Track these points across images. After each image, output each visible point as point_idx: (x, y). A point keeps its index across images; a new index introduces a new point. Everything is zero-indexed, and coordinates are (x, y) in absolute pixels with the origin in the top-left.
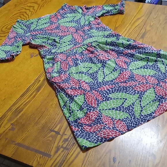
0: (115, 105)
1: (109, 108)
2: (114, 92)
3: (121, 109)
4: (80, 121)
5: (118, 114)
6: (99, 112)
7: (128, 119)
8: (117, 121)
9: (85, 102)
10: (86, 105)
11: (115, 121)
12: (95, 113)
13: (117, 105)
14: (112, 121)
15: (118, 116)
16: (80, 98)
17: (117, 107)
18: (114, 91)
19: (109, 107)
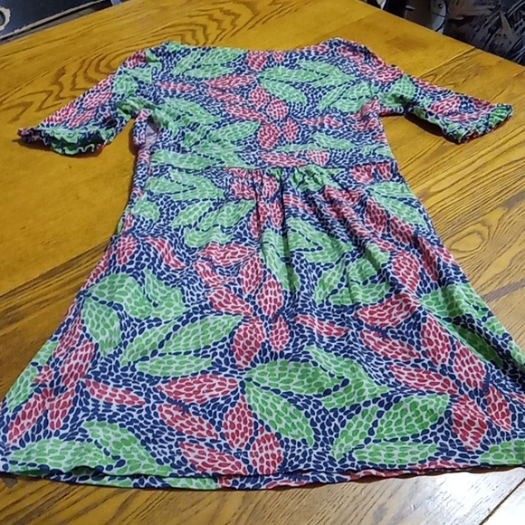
0: (301, 388)
1: (278, 388)
3: (307, 408)
6: (239, 386)
9: (228, 341)
15: (284, 421)
17: (303, 394)
19: (281, 385)
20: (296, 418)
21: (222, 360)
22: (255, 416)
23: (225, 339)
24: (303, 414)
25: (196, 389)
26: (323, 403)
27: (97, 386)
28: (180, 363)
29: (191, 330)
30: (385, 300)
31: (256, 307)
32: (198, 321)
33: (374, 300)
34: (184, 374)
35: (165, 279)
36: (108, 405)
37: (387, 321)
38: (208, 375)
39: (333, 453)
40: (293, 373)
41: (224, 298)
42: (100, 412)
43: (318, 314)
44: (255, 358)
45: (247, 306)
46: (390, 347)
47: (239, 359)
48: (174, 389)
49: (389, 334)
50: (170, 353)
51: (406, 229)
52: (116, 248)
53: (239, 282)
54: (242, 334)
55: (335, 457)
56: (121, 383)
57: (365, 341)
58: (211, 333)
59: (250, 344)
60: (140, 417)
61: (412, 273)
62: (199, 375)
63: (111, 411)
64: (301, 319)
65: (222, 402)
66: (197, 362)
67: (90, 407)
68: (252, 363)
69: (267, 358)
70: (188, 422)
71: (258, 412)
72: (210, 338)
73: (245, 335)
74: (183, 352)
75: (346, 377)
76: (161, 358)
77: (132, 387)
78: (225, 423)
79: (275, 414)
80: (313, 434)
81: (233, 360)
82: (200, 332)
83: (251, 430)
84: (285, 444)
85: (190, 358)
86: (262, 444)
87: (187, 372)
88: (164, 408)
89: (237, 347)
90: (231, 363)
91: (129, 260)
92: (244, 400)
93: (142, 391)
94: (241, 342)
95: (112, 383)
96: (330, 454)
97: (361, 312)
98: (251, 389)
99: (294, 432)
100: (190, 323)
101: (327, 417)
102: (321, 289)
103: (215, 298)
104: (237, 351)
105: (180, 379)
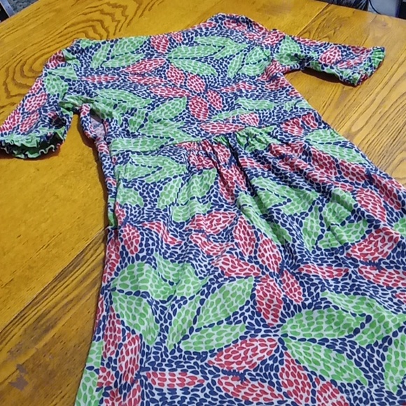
0: (331, 332)
1: (313, 337)
2: (339, 290)
3: (346, 350)
4: (214, 361)
5: (332, 364)
6: (279, 344)
7: (359, 386)
8: (323, 385)
9: (251, 303)
10: (250, 313)
11: (319, 383)
12: (266, 345)
13: (337, 334)
14: (309, 380)
16: (240, 287)
17: (336, 338)
18: (340, 288)
20: (341, 362)
21: (253, 322)
22: (305, 369)
23: (248, 303)
24: (346, 357)
25: (243, 355)
26: (357, 342)
27: (155, 375)
28: (218, 334)
29: (214, 300)
30: (367, 236)
31: (261, 266)
32: (217, 290)
33: (357, 237)
34: (226, 344)
35: (169, 257)
36: (173, 391)
37: (376, 255)
38: (248, 339)
39: (388, 387)
40: (320, 320)
41: (231, 264)
42: (169, 400)
43: (315, 260)
44: (282, 313)
45: (253, 267)
46: (387, 277)
47: (268, 318)
48: (224, 360)
49: (384, 266)
50: (205, 327)
51: (357, 170)
52: (122, 240)
53: (237, 246)
54: (261, 294)
55: (392, 391)
56: (174, 367)
57: (365, 276)
58: (233, 299)
59: (272, 302)
60: (206, 395)
61: (378, 207)
62: (240, 341)
63: (178, 396)
64: (305, 269)
65: (270, 362)
66: (233, 329)
67: (157, 397)
68: (280, 319)
69: (292, 311)
70: (250, 389)
71: (306, 364)
72: (235, 304)
73: (266, 295)
74: (216, 322)
75: (367, 314)
76: (199, 333)
77: (186, 368)
78: (283, 382)
79: (322, 363)
80: (363, 373)
81: (262, 320)
82: (223, 301)
83: (308, 383)
84: (344, 389)
85: (224, 327)
86: (324, 394)
87: (228, 341)
88: (223, 381)
89: (262, 307)
90: (262, 324)
91: (139, 249)
92: (290, 357)
93: (197, 369)
94: (264, 302)
95: (167, 369)
96: (387, 389)
97: (351, 251)
98: (290, 343)
99: (346, 376)
100: (211, 294)
101: (367, 355)
102: (307, 237)
103: (224, 266)
104: (263, 311)
105: (224, 349)
